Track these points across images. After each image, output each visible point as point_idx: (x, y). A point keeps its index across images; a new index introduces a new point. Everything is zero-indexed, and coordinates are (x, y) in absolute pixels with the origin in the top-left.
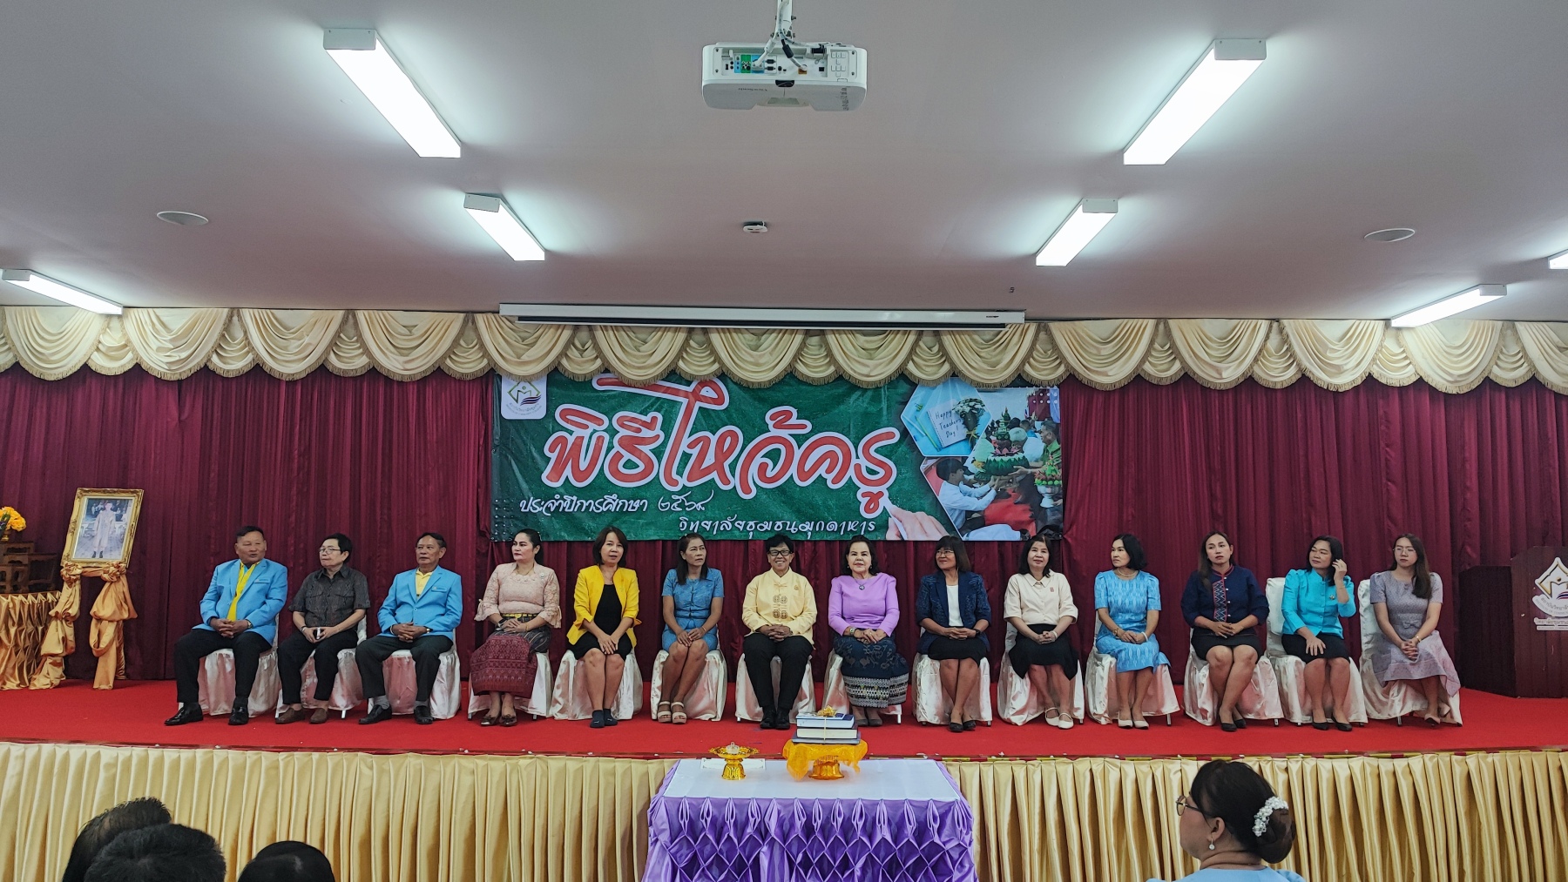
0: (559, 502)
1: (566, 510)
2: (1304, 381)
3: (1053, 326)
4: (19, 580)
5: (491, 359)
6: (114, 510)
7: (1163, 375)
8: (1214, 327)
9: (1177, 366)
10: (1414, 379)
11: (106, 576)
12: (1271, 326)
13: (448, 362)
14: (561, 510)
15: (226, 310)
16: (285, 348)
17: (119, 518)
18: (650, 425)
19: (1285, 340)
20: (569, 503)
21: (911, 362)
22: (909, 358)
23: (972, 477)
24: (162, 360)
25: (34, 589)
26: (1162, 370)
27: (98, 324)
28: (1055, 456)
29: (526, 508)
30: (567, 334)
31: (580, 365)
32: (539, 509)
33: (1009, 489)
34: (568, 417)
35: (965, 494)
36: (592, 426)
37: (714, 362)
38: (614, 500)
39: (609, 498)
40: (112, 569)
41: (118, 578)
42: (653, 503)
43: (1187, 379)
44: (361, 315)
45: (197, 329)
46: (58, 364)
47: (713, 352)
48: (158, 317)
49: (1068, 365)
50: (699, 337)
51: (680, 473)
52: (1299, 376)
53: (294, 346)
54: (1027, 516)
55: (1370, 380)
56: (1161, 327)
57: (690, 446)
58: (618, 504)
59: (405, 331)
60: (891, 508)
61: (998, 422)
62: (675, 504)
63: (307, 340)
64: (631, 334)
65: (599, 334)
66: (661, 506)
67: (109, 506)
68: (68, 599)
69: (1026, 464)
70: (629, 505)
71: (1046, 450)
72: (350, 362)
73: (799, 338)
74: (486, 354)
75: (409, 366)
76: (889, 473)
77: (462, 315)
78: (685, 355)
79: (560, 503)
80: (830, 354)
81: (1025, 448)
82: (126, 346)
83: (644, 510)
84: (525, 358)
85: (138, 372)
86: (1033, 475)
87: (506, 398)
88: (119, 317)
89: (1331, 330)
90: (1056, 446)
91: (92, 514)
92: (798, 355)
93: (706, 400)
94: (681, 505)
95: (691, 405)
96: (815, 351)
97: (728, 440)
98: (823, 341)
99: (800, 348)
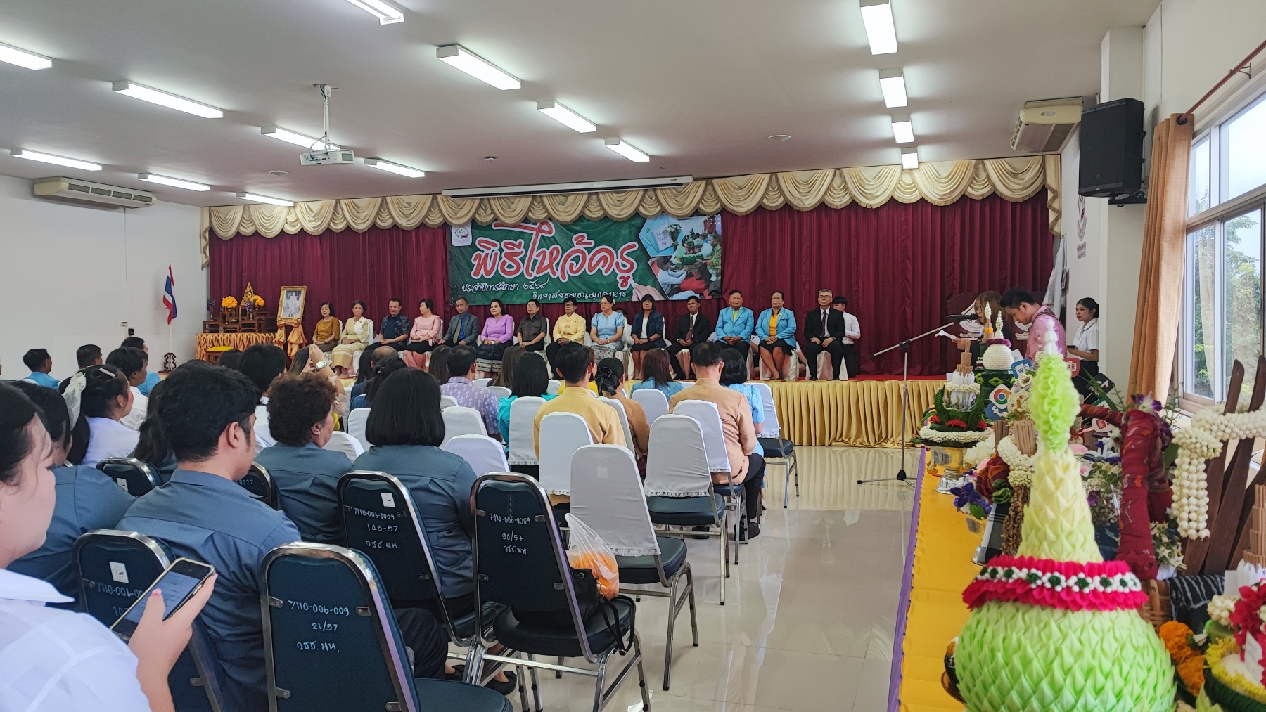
0: (479, 286)
1: (482, 290)
2: (854, 204)
3: (714, 181)
4: (262, 327)
5: (444, 217)
6: (296, 295)
7: (773, 205)
8: (801, 176)
9: (782, 199)
10: (918, 198)
11: (293, 325)
12: (835, 173)
13: (426, 219)
14: (480, 290)
15: (334, 201)
16: (359, 217)
17: (298, 299)
18: (519, 247)
19: (844, 180)
20: (484, 287)
21: (641, 206)
22: (640, 204)
23: (674, 266)
24: (311, 227)
25: (269, 332)
26: (774, 202)
27: (286, 211)
28: (718, 253)
29: (465, 289)
30: (477, 202)
31: (484, 218)
32: (470, 289)
33: (693, 272)
34: (481, 244)
35: (671, 275)
36: (492, 248)
37: (545, 212)
38: (503, 285)
39: (501, 284)
40: (295, 322)
41: (298, 326)
42: (521, 285)
43: (787, 206)
44: (388, 199)
45: (323, 211)
46: (272, 231)
47: (545, 207)
48: (308, 206)
49: (722, 203)
50: (539, 199)
51: (533, 270)
52: (851, 201)
53: (362, 215)
54: (703, 286)
55: (892, 200)
56: (774, 177)
57: (538, 256)
58: (505, 286)
59: (407, 205)
60: (634, 284)
61: (688, 236)
62: (531, 286)
63: (366, 213)
64: (507, 200)
65: (492, 201)
66: (525, 286)
67: (294, 294)
68: (280, 334)
69: (701, 257)
70: (510, 287)
71: (713, 250)
72: (385, 223)
73: (585, 197)
74: (442, 215)
75: (409, 223)
76: (632, 265)
77: (431, 196)
78: (532, 209)
80: (601, 204)
81: (703, 249)
82: (297, 220)
83: (517, 289)
84: (458, 216)
85: (302, 232)
86: (706, 264)
87: (454, 236)
88: (294, 207)
89: (868, 174)
90: (718, 247)
91: (288, 298)
92: (585, 207)
93: (544, 232)
94: (534, 286)
95: (537, 235)
96: (593, 203)
97: (555, 252)
98: (596, 198)
99: (586, 202)
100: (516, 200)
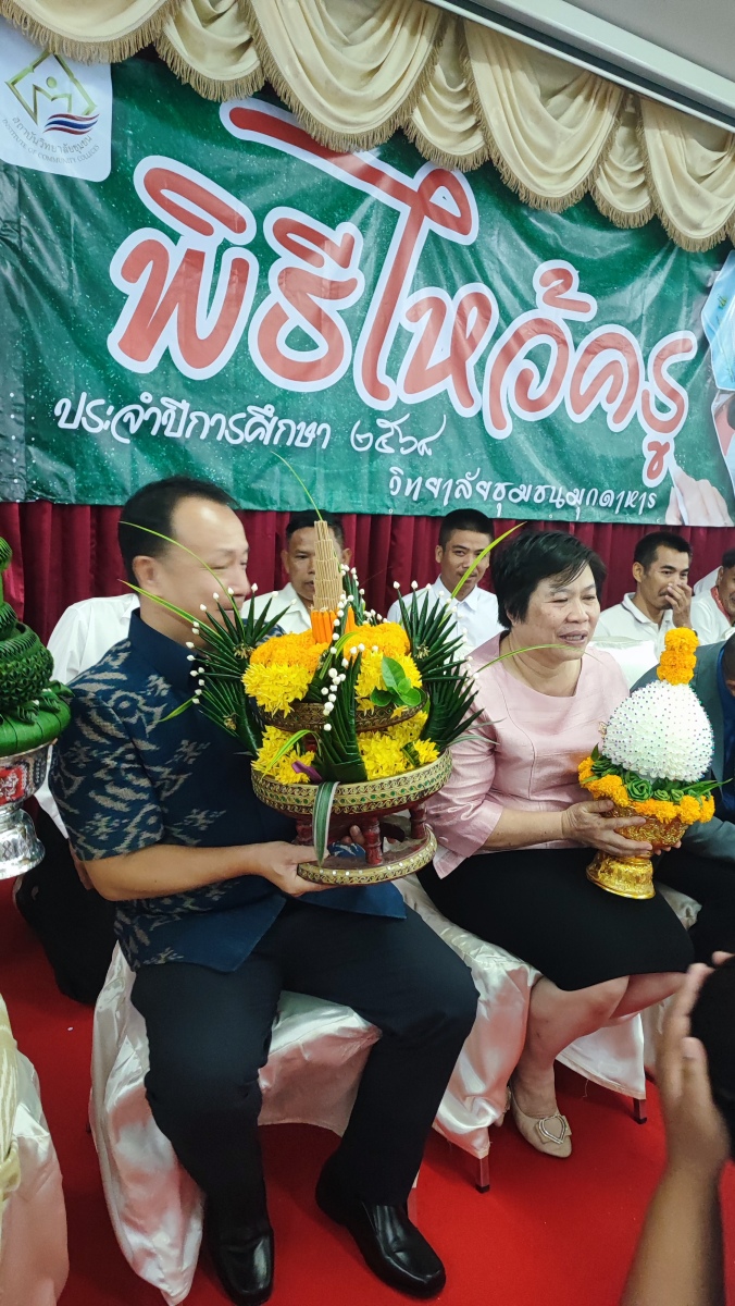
0: (152, 410)
1: (167, 433)
14: (154, 432)
18: (342, 254)
20: (175, 417)
29: (70, 419)
32: (103, 426)
34: (166, 193)
36: (221, 232)
37: (476, 130)
38: (269, 419)
39: (258, 414)
42: (341, 431)
47: (475, 107)
51: (392, 372)
57: (414, 315)
58: (276, 428)
60: (676, 472)
62: (383, 439)
66: (356, 440)
70: (297, 432)
76: (680, 411)
78: (424, 98)
79: (154, 416)
80: (645, 167)
83: (324, 446)
92: (601, 161)
93: (441, 216)
94: (393, 442)
95: (415, 223)
96: (624, 157)
97: (473, 315)
98: (636, 140)
99: (609, 144)
100: (382, 20)
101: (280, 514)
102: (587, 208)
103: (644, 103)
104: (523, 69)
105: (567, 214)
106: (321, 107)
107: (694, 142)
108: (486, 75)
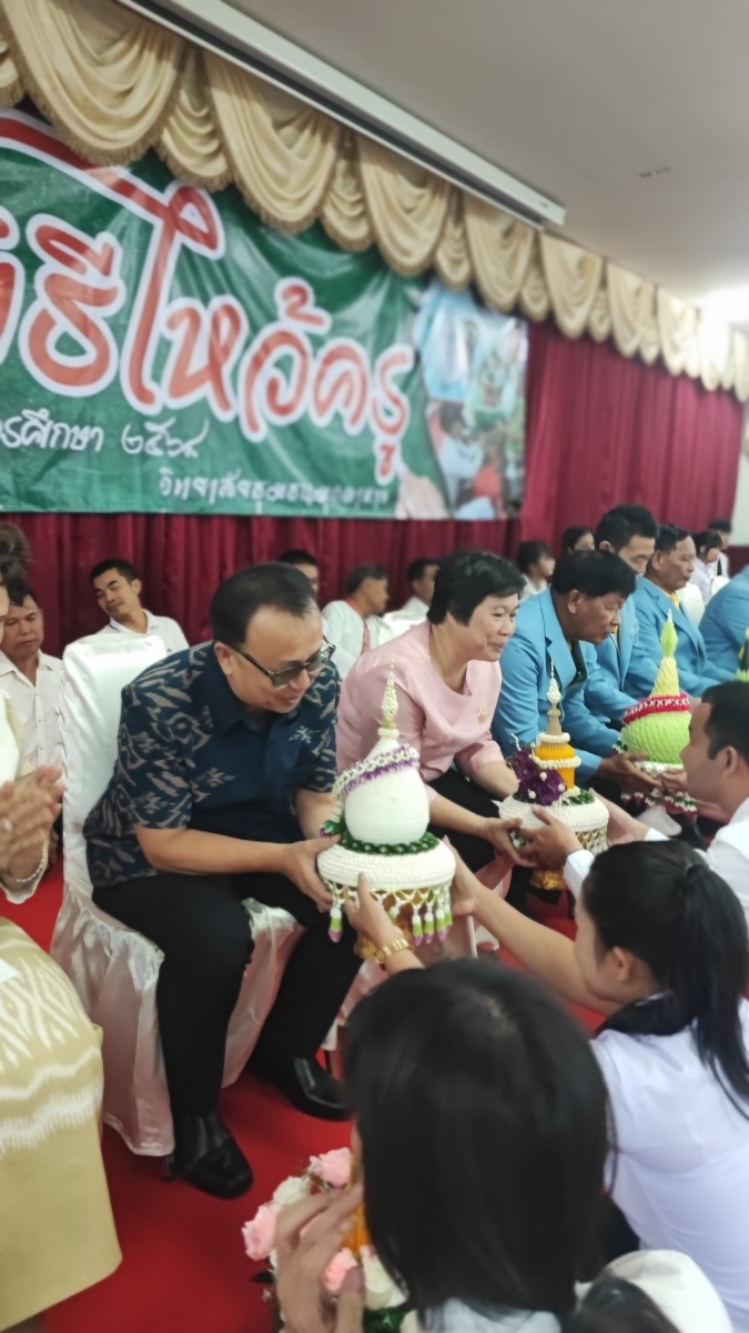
2: (660, 359)
7: (598, 331)
9: (607, 321)
18: (101, 263)
21: (440, 246)
22: (440, 238)
23: (467, 432)
26: (599, 325)
28: (522, 412)
33: (492, 452)
35: (461, 455)
37: (213, 156)
38: (43, 423)
39: (33, 417)
42: (112, 434)
43: (610, 341)
49: (550, 298)
51: (157, 377)
52: (659, 354)
56: (603, 269)
57: (172, 324)
58: (52, 432)
60: (401, 469)
61: (489, 357)
62: (152, 442)
66: (127, 443)
69: (502, 420)
70: (72, 435)
71: (515, 405)
76: (402, 413)
78: (172, 120)
80: (364, 198)
81: (504, 399)
83: (98, 448)
86: (506, 435)
90: (523, 399)
92: (326, 189)
93: (191, 231)
94: (161, 444)
95: (169, 236)
96: (345, 186)
97: (225, 325)
98: (354, 173)
99: (332, 175)
100: (131, 44)
101: (60, 515)
102: (318, 232)
103: (360, 142)
104: (258, 100)
105: (301, 237)
106: (79, 122)
107: (402, 179)
108: (226, 103)
